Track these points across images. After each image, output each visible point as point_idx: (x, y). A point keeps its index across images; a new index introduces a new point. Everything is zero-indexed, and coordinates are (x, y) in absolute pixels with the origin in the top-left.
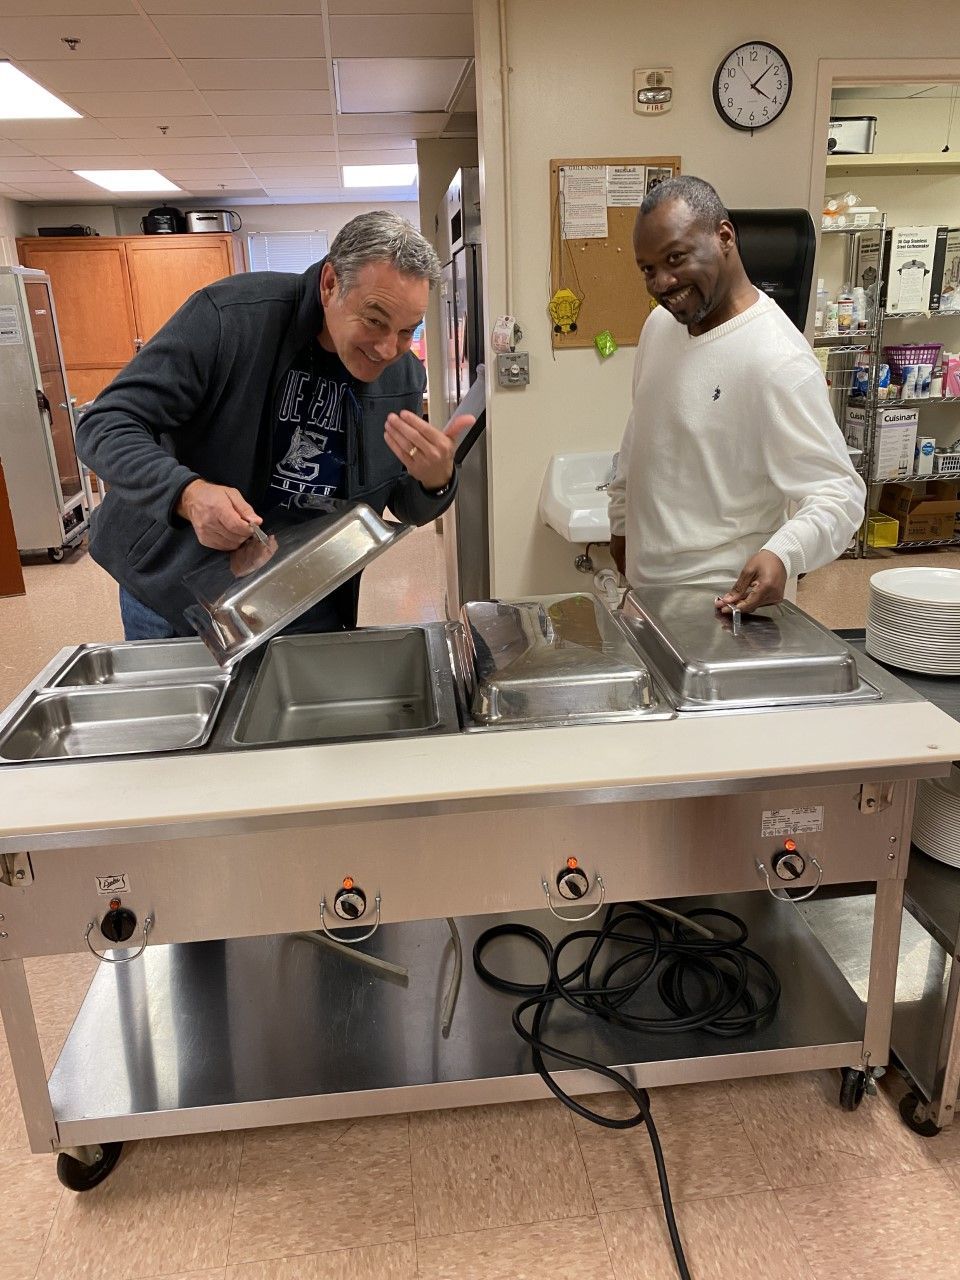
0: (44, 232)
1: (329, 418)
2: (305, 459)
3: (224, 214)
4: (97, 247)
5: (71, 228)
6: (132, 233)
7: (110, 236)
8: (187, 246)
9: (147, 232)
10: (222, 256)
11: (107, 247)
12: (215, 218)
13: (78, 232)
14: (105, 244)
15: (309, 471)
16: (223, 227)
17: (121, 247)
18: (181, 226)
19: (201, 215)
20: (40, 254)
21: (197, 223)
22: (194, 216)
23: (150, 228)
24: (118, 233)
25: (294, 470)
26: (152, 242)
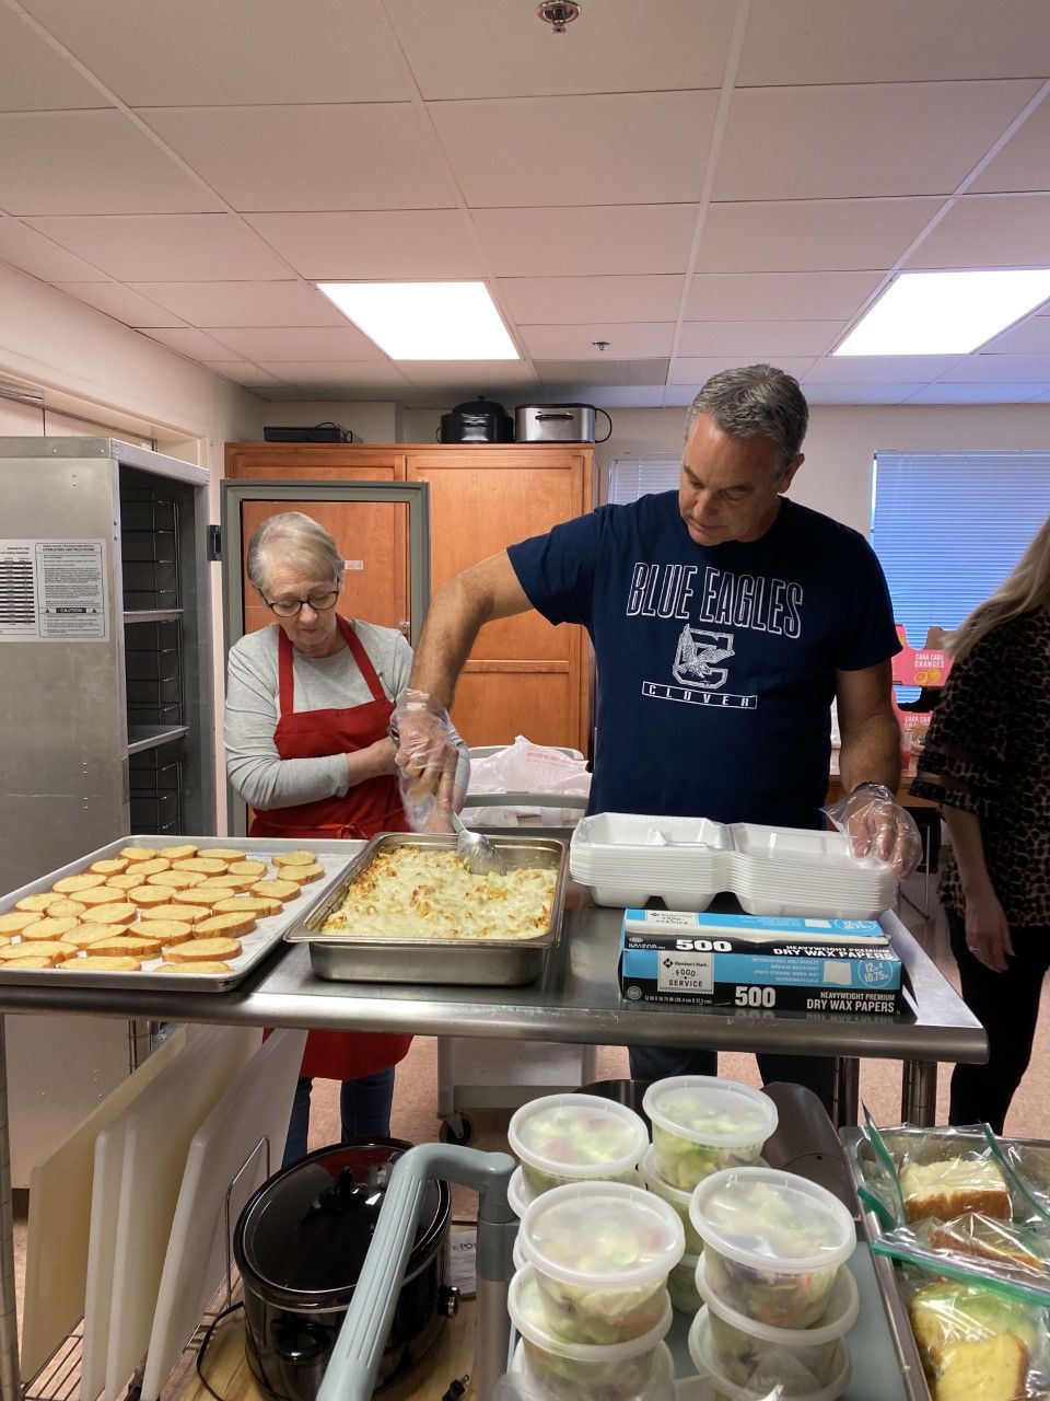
0: (273, 435)
1: (727, 611)
2: (710, 665)
3: (585, 411)
4: (358, 462)
5: (317, 428)
6: (420, 439)
7: (383, 444)
8: (515, 465)
9: (445, 440)
10: (572, 485)
11: (375, 462)
12: (570, 418)
13: (330, 435)
14: (372, 456)
15: (716, 678)
16: (580, 433)
17: (399, 462)
18: (505, 431)
19: (546, 412)
20: (262, 469)
21: (533, 425)
22: (531, 414)
23: (451, 433)
24: (399, 439)
25: (697, 679)
26: (452, 455)
